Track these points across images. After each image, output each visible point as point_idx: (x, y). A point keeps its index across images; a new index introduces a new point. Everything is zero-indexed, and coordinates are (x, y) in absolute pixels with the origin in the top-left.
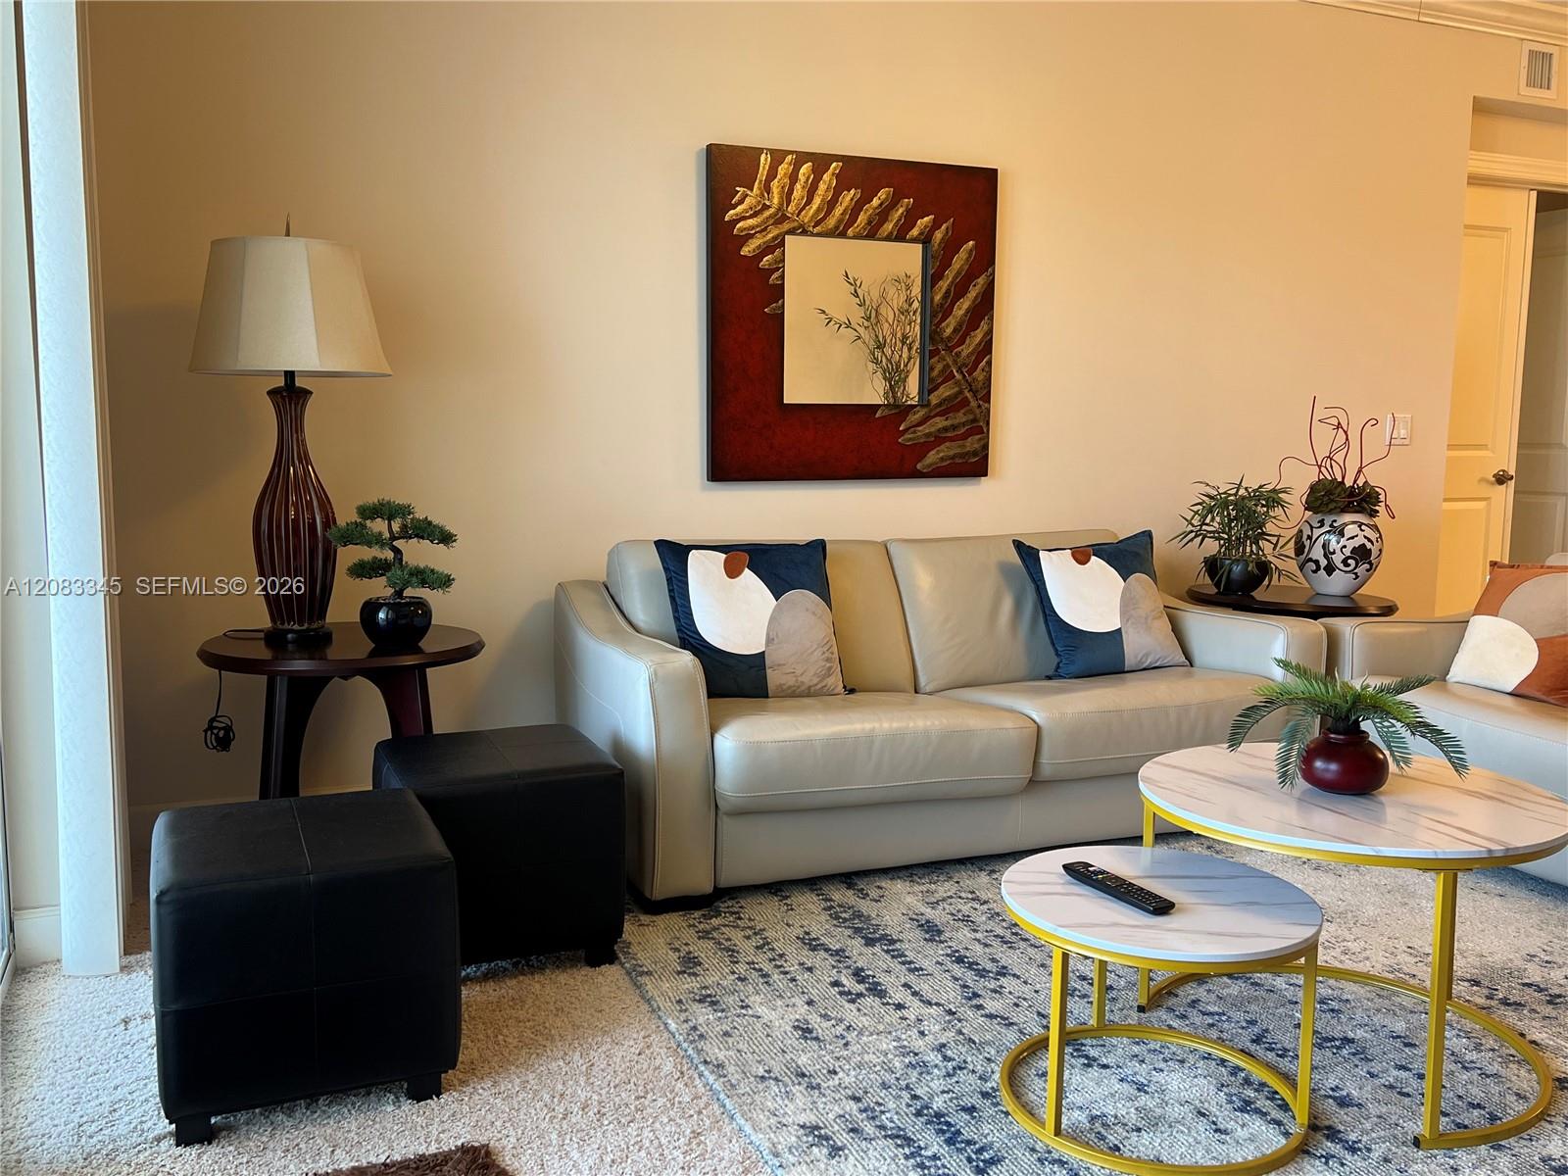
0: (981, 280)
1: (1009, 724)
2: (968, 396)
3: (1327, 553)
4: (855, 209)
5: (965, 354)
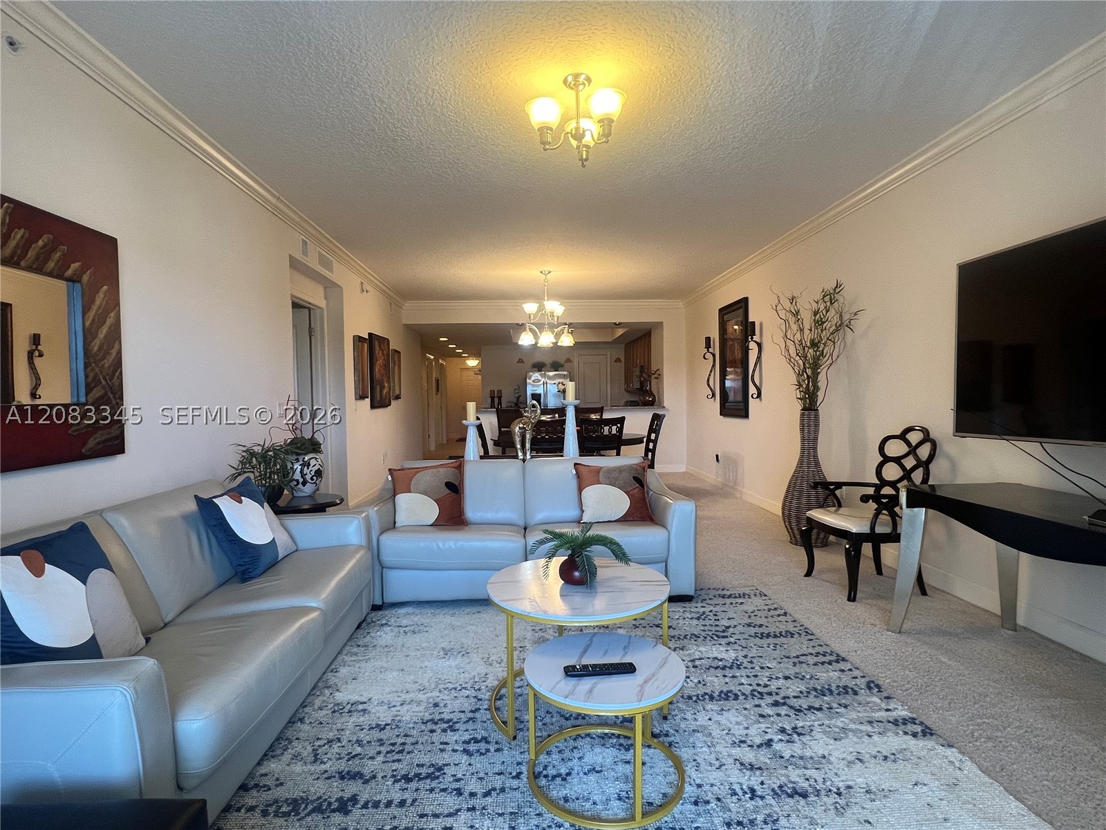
0: (112, 314)
2: (111, 396)
3: (303, 475)
4: (26, 245)
5: (106, 366)
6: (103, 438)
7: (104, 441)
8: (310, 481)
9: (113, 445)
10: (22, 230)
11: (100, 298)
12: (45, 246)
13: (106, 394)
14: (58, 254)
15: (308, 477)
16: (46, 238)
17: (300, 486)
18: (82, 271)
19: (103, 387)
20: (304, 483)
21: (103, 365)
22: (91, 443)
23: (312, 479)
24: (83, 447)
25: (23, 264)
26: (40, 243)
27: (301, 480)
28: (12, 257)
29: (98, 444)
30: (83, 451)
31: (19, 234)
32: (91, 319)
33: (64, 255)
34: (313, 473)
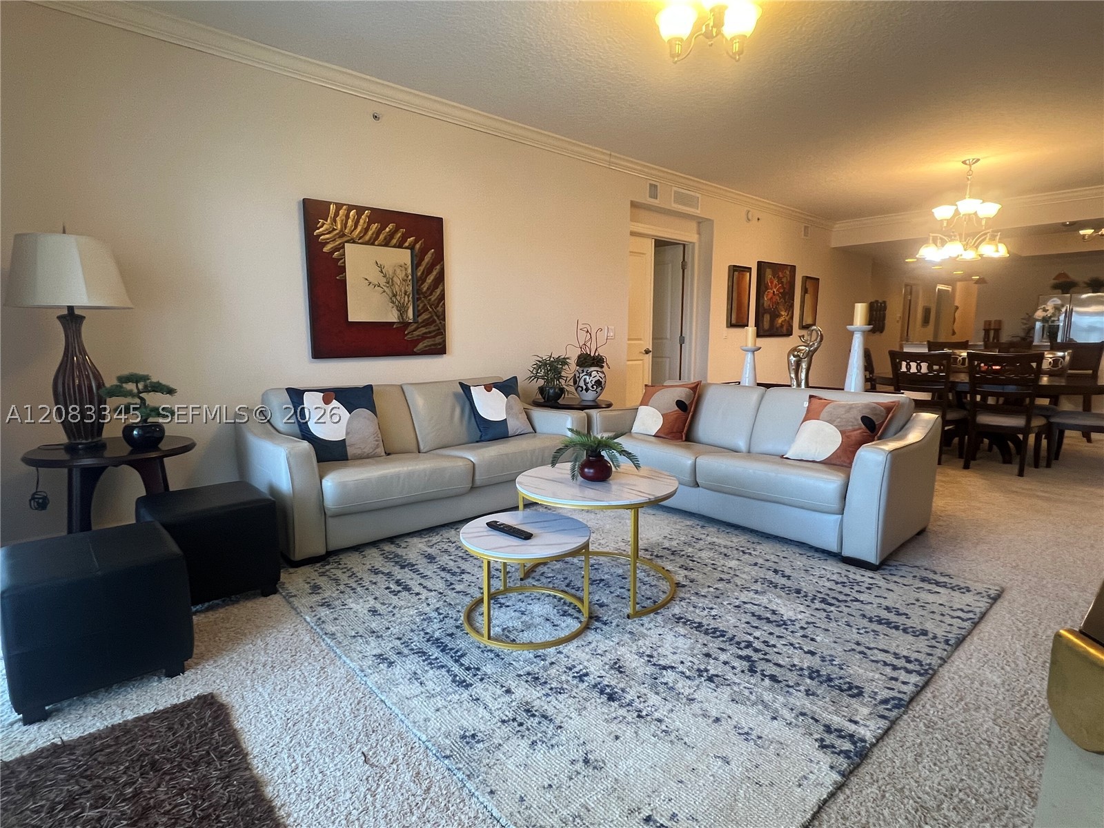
0: (438, 267)
1: (460, 463)
2: (436, 318)
3: (586, 384)
4: (378, 233)
5: (433, 299)
6: (429, 344)
7: (430, 346)
8: (591, 389)
9: (439, 349)
10: (376, 224)
11: (428, 258)
12: (390, 231)
13: (432, 317)
14: (400, 234)
15: (589, 386)
16: (391, 226)
17: (584, 391)
18: (416, 242)
19: (430, 312)
20: (587, 390)
21: (430, 300)
22: (421, 346)
23: (592, 387)
24: (415, 347)
25: (376, 243)
26: (387, 229)
27: (584, 387)
28: (370, 240)
29: (426, 347)
30: (415, 350)
31: (374, 227)
32: (422, 271)
33: (403, 234)
34: (593, 383)
